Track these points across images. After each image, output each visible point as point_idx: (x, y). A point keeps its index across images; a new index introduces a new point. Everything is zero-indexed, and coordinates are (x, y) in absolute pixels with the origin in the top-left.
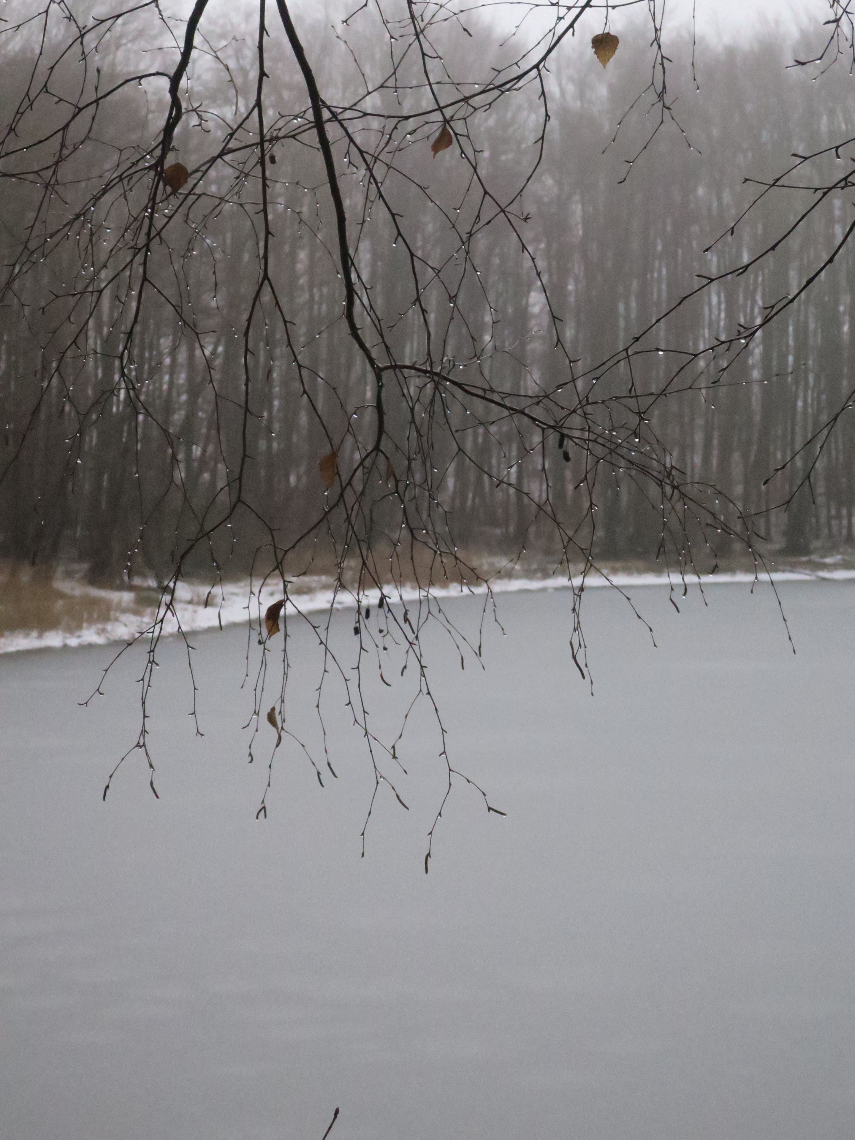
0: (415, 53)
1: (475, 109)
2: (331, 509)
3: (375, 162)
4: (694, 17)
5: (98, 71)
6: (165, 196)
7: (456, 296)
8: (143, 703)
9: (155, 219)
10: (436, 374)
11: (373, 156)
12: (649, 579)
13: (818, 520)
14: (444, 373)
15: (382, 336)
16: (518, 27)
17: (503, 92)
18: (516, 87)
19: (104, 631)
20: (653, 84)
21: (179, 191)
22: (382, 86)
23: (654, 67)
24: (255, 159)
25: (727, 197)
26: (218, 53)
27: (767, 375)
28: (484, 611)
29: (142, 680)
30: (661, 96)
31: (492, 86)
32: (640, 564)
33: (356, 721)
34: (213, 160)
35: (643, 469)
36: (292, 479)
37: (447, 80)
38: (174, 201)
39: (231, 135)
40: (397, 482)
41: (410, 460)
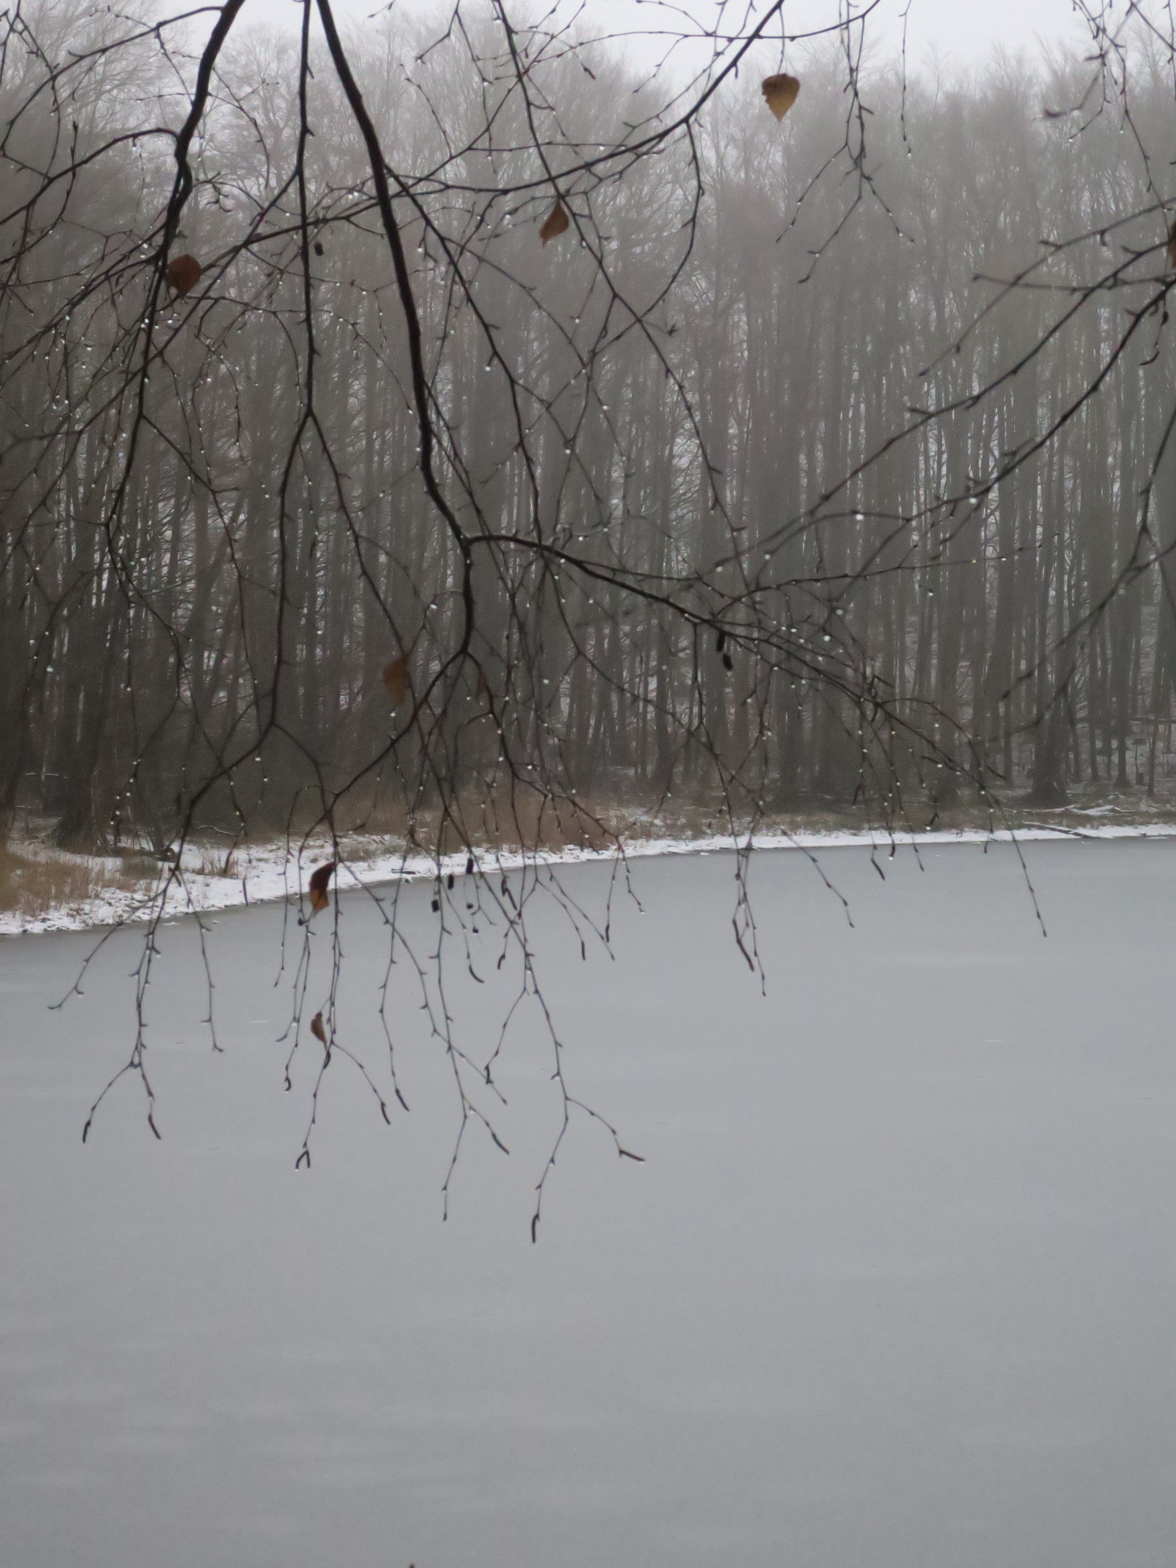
0: (516, 102)
1: (601, 180)
2: (399, 737)
3: (461, 253)
4: (903, 52)
5: (75, 127)
6: (168, 302)
7: (574, 438)
8: (139, 1006)
9: (154, 331)
10: (549, 549)
11: (458, 245)
12: (843, 839)
13: (1077, 755)
14: (558, 548)
15: (471, 494)
16: (659, 66)
17: (639, 156)
18: (655, 150)
19: (78, 911)
20: (846, 144)
21: (188, 294)
22: (470, 148)
23: (848, 122)
24: (294, 250)
25: (950, 305)
26: (242, 102)
27: (1006, 550)
28: (613, 878)
29: (138, 973)
30: (858, 161)
31: (623, 148)
32: (831, 818)
33: (435, 1030)
34: (236, 250)
35: (834, 680)
36: (343, 699)
37: (559, 138)
38: (182, 308)
39: (262, 215)
40: (491, 698)
41: (510, 668)
